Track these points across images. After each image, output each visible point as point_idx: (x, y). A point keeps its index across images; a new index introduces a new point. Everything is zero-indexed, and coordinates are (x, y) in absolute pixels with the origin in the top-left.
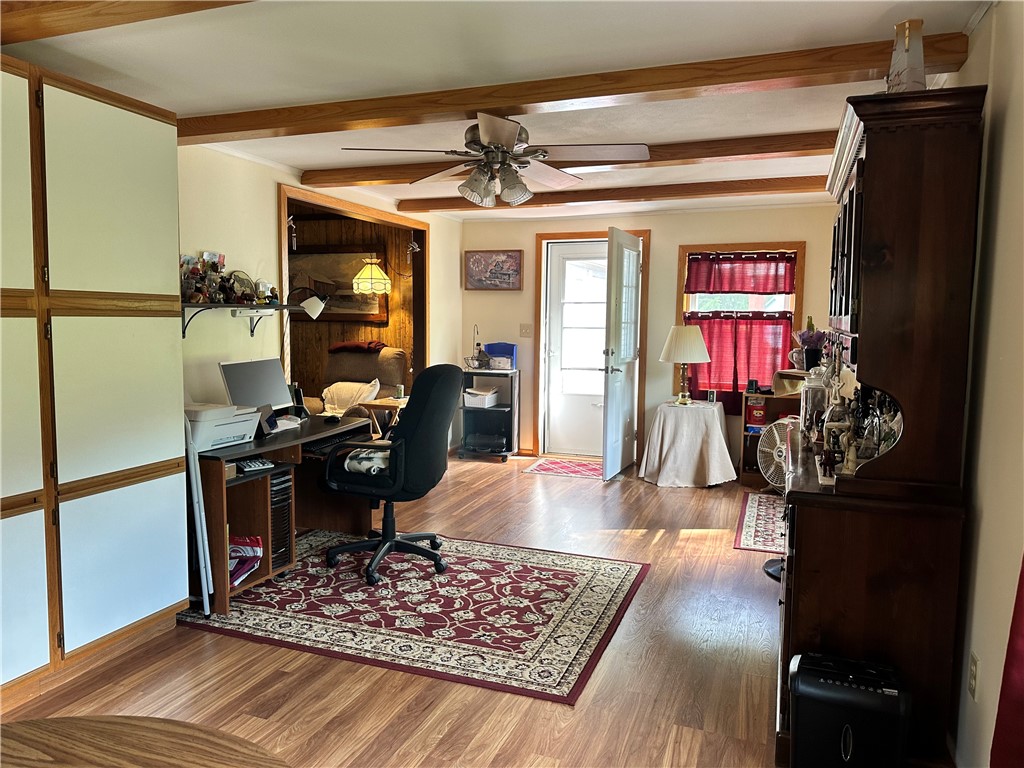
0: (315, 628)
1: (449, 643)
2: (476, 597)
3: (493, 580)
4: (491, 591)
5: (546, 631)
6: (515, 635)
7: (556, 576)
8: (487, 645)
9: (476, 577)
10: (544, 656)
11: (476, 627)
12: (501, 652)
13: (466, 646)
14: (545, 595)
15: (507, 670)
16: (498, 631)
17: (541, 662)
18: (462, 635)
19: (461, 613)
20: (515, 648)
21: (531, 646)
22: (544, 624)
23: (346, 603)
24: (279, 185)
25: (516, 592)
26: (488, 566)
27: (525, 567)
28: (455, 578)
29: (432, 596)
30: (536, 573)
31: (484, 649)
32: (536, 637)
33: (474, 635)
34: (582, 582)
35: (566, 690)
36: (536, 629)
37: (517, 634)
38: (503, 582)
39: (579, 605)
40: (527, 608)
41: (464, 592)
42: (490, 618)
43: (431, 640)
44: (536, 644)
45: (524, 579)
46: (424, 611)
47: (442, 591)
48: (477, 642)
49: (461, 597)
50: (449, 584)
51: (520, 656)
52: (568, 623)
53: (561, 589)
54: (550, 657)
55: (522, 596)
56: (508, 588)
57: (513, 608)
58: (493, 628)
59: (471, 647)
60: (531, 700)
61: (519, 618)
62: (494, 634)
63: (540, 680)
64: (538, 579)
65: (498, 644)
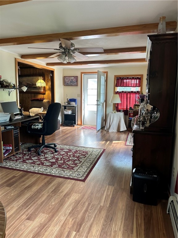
0: (24, 166)
1: (56, 168)
2: (64, 158)
3: (69, 154)
4: (68, 156)
5: (80, 165)
6: (72, 166)
7: (83, 152)
8: (66, 169)
9: (64, 153)
10: (79, 170)
11: (63, 164)
12: (69, 170)
13: (60, 169)
14: (81, 157)
15: (70, 174)
16: (68, 165)
17: (78, 172)
18: (60, 166)
19: (60, 161)
20: (72, 169)
21: (76, 169)
22: (79, 163)
23: (32, 160)
24: (15, 58)
25: (74, 156)
26: (68, 151)
27: (76, 150)
28: (59, 153)
29: (53, 158)
30: (79, 152)
31: (65, 169)
32: (77, 166)
33: (63, 166)
34: (89, 153)
35: (83, 178)
36: (78, 164)
37: (73, 166)
38: (71, 154)
39: (88, 159)
40: (76, 160)
41: (61, 157)
42: (67, 162)
43: (52, 168)
44: (77, 168)
45: (76, 153)
46: (51, 161)
47: (56, 157)
48: (63, 168)
49: (61, 158)
50: (58, 155)
51: (73, 171)
52: (85, 163)
53: (84, 155)
54: (80, 171)
55: (75, 157)
56: (72, 155)
57: (72, 160)
58: (67, 165)
59: (62, 169)
60: (75, 181)
61: (74, 162)
62: (67, 166)
63: (77, 176)
64: (79, 153)
65: (68, 168)
